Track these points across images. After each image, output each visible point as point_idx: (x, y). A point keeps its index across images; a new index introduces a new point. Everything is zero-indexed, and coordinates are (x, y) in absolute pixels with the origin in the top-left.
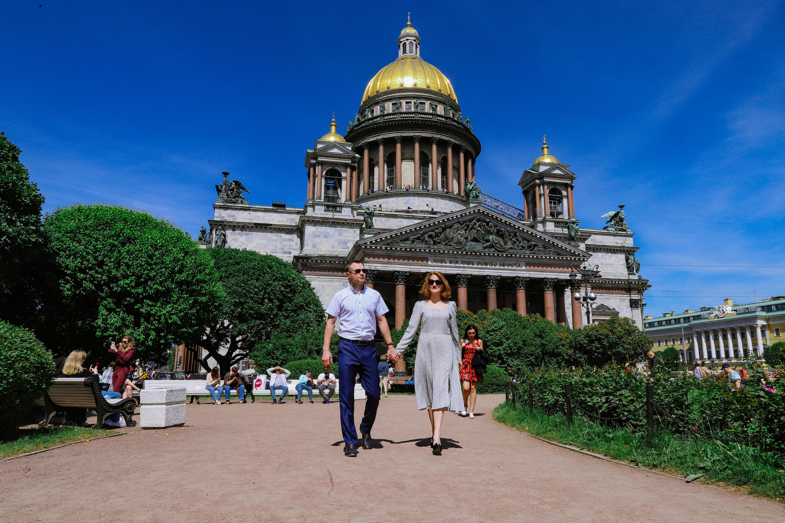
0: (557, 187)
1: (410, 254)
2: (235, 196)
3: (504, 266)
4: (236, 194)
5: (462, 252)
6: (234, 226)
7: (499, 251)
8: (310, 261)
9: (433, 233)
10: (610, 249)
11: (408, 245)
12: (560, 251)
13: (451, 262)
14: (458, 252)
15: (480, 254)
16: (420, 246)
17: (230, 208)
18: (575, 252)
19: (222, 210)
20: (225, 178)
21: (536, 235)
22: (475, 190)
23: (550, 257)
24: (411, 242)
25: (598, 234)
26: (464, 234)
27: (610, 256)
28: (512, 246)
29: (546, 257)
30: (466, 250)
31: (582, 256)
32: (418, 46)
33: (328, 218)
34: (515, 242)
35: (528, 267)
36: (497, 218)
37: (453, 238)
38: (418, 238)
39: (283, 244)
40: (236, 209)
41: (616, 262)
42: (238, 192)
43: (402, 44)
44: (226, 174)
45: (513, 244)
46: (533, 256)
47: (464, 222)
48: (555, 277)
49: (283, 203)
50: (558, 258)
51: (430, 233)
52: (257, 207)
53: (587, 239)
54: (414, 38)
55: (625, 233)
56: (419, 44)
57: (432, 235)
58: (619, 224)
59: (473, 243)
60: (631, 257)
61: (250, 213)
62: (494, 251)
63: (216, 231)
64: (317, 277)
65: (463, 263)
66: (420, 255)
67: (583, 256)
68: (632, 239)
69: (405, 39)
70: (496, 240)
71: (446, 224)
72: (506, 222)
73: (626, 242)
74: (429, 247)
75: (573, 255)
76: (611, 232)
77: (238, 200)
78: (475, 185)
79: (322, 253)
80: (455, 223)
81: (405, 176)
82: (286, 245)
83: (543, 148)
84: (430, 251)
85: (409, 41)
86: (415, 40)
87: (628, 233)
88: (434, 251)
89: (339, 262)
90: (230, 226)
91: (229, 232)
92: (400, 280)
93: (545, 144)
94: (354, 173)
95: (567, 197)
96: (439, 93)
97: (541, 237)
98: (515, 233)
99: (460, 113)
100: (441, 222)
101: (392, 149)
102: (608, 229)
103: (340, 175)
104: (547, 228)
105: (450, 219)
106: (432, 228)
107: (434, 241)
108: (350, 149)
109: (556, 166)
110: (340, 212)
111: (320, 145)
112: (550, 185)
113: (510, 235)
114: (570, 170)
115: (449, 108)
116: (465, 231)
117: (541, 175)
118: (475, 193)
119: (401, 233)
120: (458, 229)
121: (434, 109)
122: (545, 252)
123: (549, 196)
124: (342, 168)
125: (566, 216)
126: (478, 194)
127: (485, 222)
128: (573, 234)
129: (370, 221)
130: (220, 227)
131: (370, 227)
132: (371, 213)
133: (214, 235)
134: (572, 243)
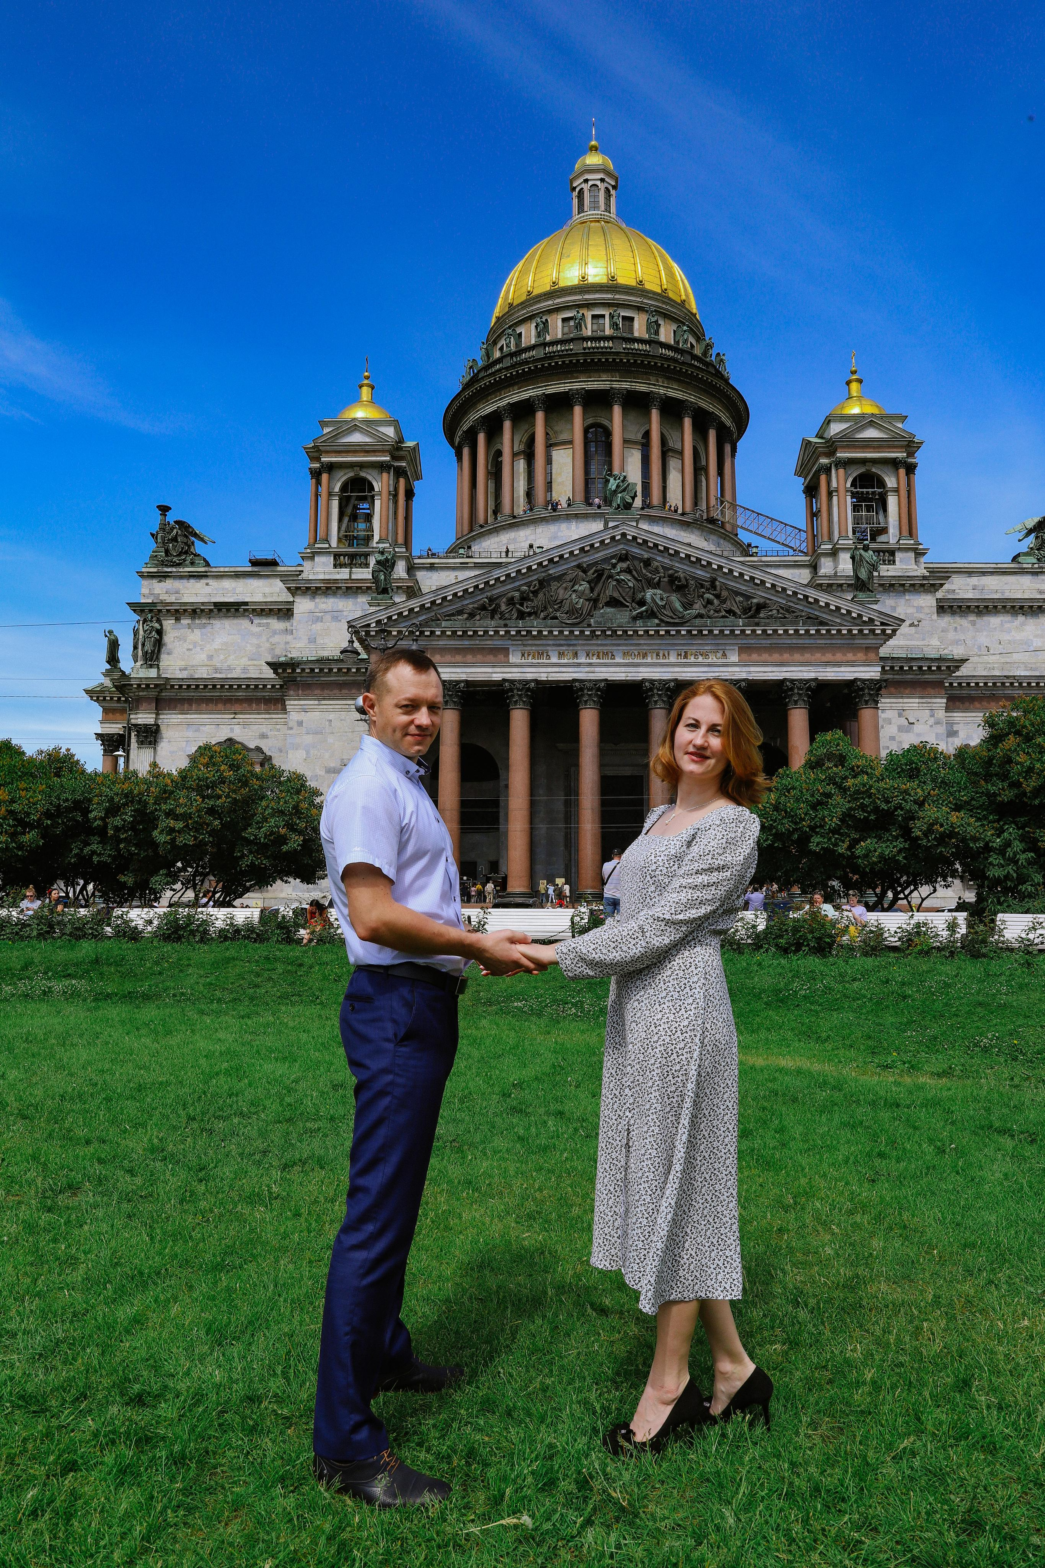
0: (874, 470)
1: (466, 643)
2: (181, 552)
3: (686, 657)
4: (183, 548)
5: (582, 632)
6: (177, 611)
7: (669, 624)
8: (298, 671)
9: (517, 594)
10: (1022, 608)
11: (458, 624)
12: (820, 617)
13: (561, 655)
14: (571, 632)
15: (625, 632)
16: (485, 625)
17: (169, 576)
18: (860, 616)
19: (155, 581)
20: (162, 517)
21: (763, 582)
22: (624, 490)
23: (797, 631)
24: (466, 616)
26: (587, 591)
27: (1022, 624)
28: (703, 611)
29: (786, 631)
30: (589, 625)
31: (879, 624)
32: (613, 192)
33: (336, 581)
34: (709, 602)
35: (745, 656)
36: (667, 549)
37: (562, 602)
38: (483, 608)
39: (273, 640)
40: (181, 577)
43: (576, 193)
44: (164, 510)
45: (705, 607)
46: (754, 631)
47: (590, 566)
48: (812, 675)
49: (270, 557)
50: (818, 631)
51: (510, 595)
52: (222, 569)
53: (942, 585)
54: (601, 176)
56: (614, 187)
57: (512, 598)
59: (609, 610)
61: (207, 584)
62: (658, 625)
63: (143, 623)
64: (316, 702)
65: (588, 655)
66: (490, 643)
67: (882, 624)
69: (582, 180)
70: (662, 599)
71: (550, 572)
72: (688, 556)
74: (506, 626)
75: (856, 622)
77: (185, 560)
78: (623, 481)
79: (325, 654)
80: (569, 569)
81: (560, 480)
82: (279, 643)
83: (849, 383)
84: (507, 632)
85: (590, 183)
86: (602, 180)
88: (518, 632)
89: (358, 670)
90: (168, 611)
91: (168, 624)
93: (855, 372)
94: (402, 481)
95: (897, 490)
96: (639, 290)
97: (773, 586)
98: (713, 581)
99: (685, 328)
100: (534, 567)
101: (533, 425)
102: (1020, 559)
103: (372, 488)
104: (841, 567)
105: (556, 559)
106: (517, 584)
107: (519, 611)
108: (390, 431)
109: (870, 421)
110: (367, 565)
111: (327, 430)
112: (853, 467)
113: (702, 586)
114: (900, 425)
115: (653, 319)
116: (593, 584)
117: (831, 446)
118: (623, 499)
119: (444, 599)
120: (574, 581)
121: (617, 325)
122: (783, 621)
123: (852, 493)
124: (375, 473)
125: (894, 536)
126: (630, 501)
127: (641, 560)
128: (863, 574)
129: (382, 577)
130: (149, 616)
131: (385, 591)
132: (387, 560)
133: (141, 632)
134: (861, 596)
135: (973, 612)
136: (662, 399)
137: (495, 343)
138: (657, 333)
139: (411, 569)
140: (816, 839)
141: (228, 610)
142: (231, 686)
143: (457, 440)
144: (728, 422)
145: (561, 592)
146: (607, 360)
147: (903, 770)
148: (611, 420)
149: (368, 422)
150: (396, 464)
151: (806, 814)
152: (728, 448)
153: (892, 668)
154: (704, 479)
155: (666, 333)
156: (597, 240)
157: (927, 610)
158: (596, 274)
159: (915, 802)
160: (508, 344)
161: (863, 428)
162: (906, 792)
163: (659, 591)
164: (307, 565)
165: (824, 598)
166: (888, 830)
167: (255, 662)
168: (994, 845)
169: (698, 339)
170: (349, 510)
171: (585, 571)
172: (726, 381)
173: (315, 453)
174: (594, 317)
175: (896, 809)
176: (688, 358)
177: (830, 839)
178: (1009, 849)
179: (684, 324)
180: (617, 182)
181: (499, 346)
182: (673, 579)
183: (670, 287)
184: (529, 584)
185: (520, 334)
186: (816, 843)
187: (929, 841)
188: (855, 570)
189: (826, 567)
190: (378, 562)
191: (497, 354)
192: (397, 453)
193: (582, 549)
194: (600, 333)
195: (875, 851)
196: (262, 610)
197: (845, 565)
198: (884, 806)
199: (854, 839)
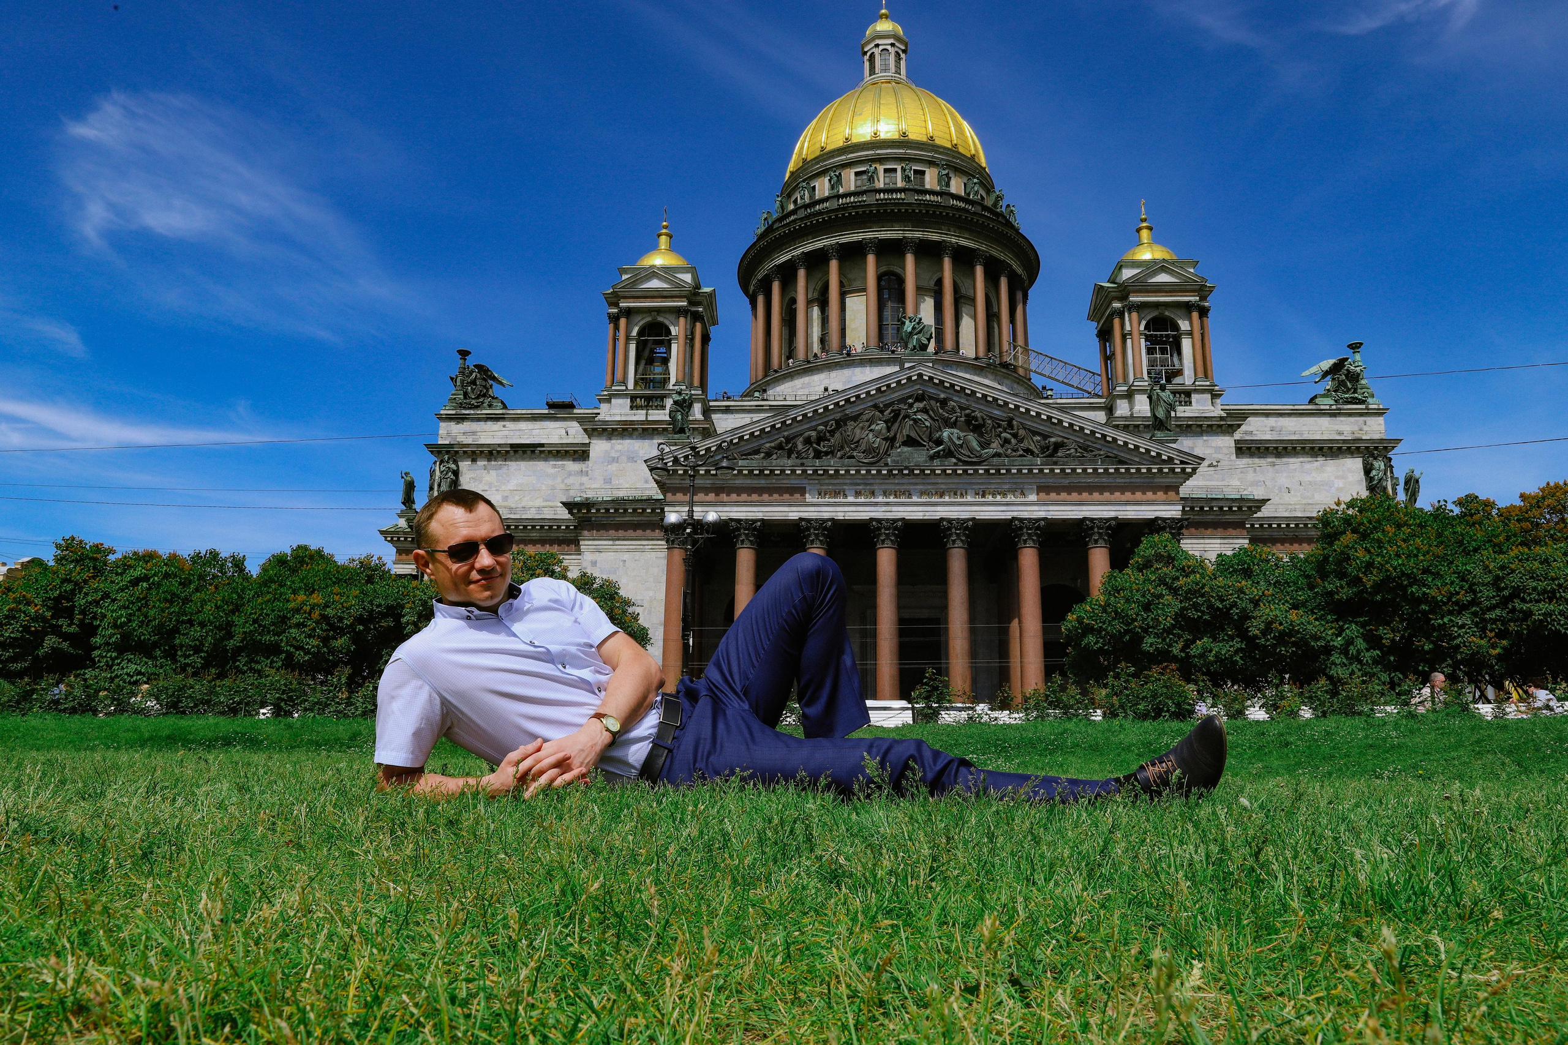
0: (1167, 313)
1: (763, 482)
2: (479, 395)
3: (983, 496)
4: (481, 391)
5: (879, 471)
6: (473, 452)
7: (966, 463)
8: (594, 511)
9: (814, 434)
10: (1321, 449)
11: (755, 463)
12: (1118, 456)
13: (858, 494)
14: (869, 471)
15: (922, 471)
16: (781, 464)
17: (467, 419)
18: (1159, 455)
19: (452, 424)
20: (461, 361)
21: (1060, 422)
22: (920, 332)
23: (1095, 470)
24: (762, 455)
25: (1289, 415)
26: (884, 431)
27: (1322, 466)
28: (1001, 451)
29: (1085, 470)
30: (886, 465)
31: (1178, 462)
32: (903, 56)
33: (632, 422)
34: (1007, 441)
35: (1042, 495)
36: (963, 389)
37: (858, 441)
38: (780, 447)
39: (567, 481)
40: (479, 420)
41: (1337, 477)
42: (485, 387)
43: (867, 57)
44: (464, 354)
45: (1002, 446)
46: (1052, 470)
47: (887, 406)
48: (1112, 514)
49: (567, 400)
50: (1117, 470)
51: (806, 434)
52: (519, 412)
53: (1239, 426)
54: (891, 41)
55: (1363, 406)
56: (904, 51)
57: (809, 437)
58: (1345, 386)
59: (906, 449)
60: (1379, 464)
61: (504, 426)
62: (955, 464)
63: (440, 464)
64: (611, 543)
65: (885, 494)
66: (786, 482)
67: (1182, 462)
68: (1381, 420)
69: (872, 45)
70: (959, 438)
71: (847, 412)
72: (985, 396)
73: (1365, 428)
74: (802, 465)
75: (1156, 460)
76: (1322, 407)
77: (483, 403)
78: (917, 324)
79: (621, 494)
80: (865, 409)
82: (574, 484)
83: (1138, 230)
84: (805, 471)
85: (881, 48)
87: (1371, 407)
88: (815, 471)
89: (653, 510)
90: (465, 452)
91: (464, 465)
92: (743, 537)
93: (1145, 220)
94: (698, 326)
95: (1190, 333)
96: (929, 145)
97: (1071, 425)
98: (1010, 421)
99: (975, 180)
100: (831, 407)
101: (827, 273)
102: (1317, 401)
103: (669, 332)
104: (1137, 408)
105: (853, 399)
106: (814, 424)
107: (815, 450)
108: (687, 278)
109: (1161, 266)
110: (663, 407)
111: (625, 277)
112: (1146, 311)
113: (999, 426)
114: (1192, 270)
115: (944, 172)
116: (889, 423)
117: (1123, 291)
118: (918, 340)
119: (741, 438)
120: (871, 421)
121: (909, 178)
122: (1081, 460)
123: (1146, 335)
124: (672, 317)
125: (1190, 378)
126: (926, 342)
127: (937, 400)
128: (1161, 413)
129: (680, 417)
130: (446, 457)
131: (682, 431)
132: (684, 400)
133: (438, 473)
134: (1159, 435)
135: (1272, 453)
136: (953, 248)
137: (789, 196)
138: (948, 185)
139: (707, 412)
140: (1149, 640)
141: (524, 452)
142: (525, 527)
143: (752, 288)
144: (1019, 271)
145: (858, 431)
146: (899, 210)
147: (1235, 571)
148: (904, 268)
149: (666, 269)
150: (694, 309)
151: (1137, 615)
152: (1019, 295)
153: (1192, 508)
154: (996, 326)
155: (957, 186)
156: (888, 100)
157: (1225, 451)
158: (888, 130)
159: (1251, 601)
160: (802, 196)
161: (1155, 273)
162: (1241, 591)
163: (955, 431)
164: (604, 407)
165: (1122, 438)
166: (1223, 630)
167: (550, 504)
168: (1335, 644)
169: (988, 192)
170: (646, 353)
171: (882, 412)
172: (1017, 230)
173: (613, 299)
174: (886, 171)
175: (1232, 607)
176: (978, 209)
177: (1164, 640)
178: (1352, 647)
179: (974, 177)
180: (906, 46)
181: (793, 199)
182: (969, 419)
183: (960, 142)
184: (825, 424)
185: (814, 188)
186: (1149, 643)
187: (1268, 640)
188: (1153, 410)
189: (1122, 409)
190: (676, 403)
191: (792, 207)
192: (694, 299)
193: (879, 390)
194: (892, 186)
195: (1211, 651)
196: (558, 452)
197: (1142, 406)
198: (1219, 605)
199: (1188, 640)
